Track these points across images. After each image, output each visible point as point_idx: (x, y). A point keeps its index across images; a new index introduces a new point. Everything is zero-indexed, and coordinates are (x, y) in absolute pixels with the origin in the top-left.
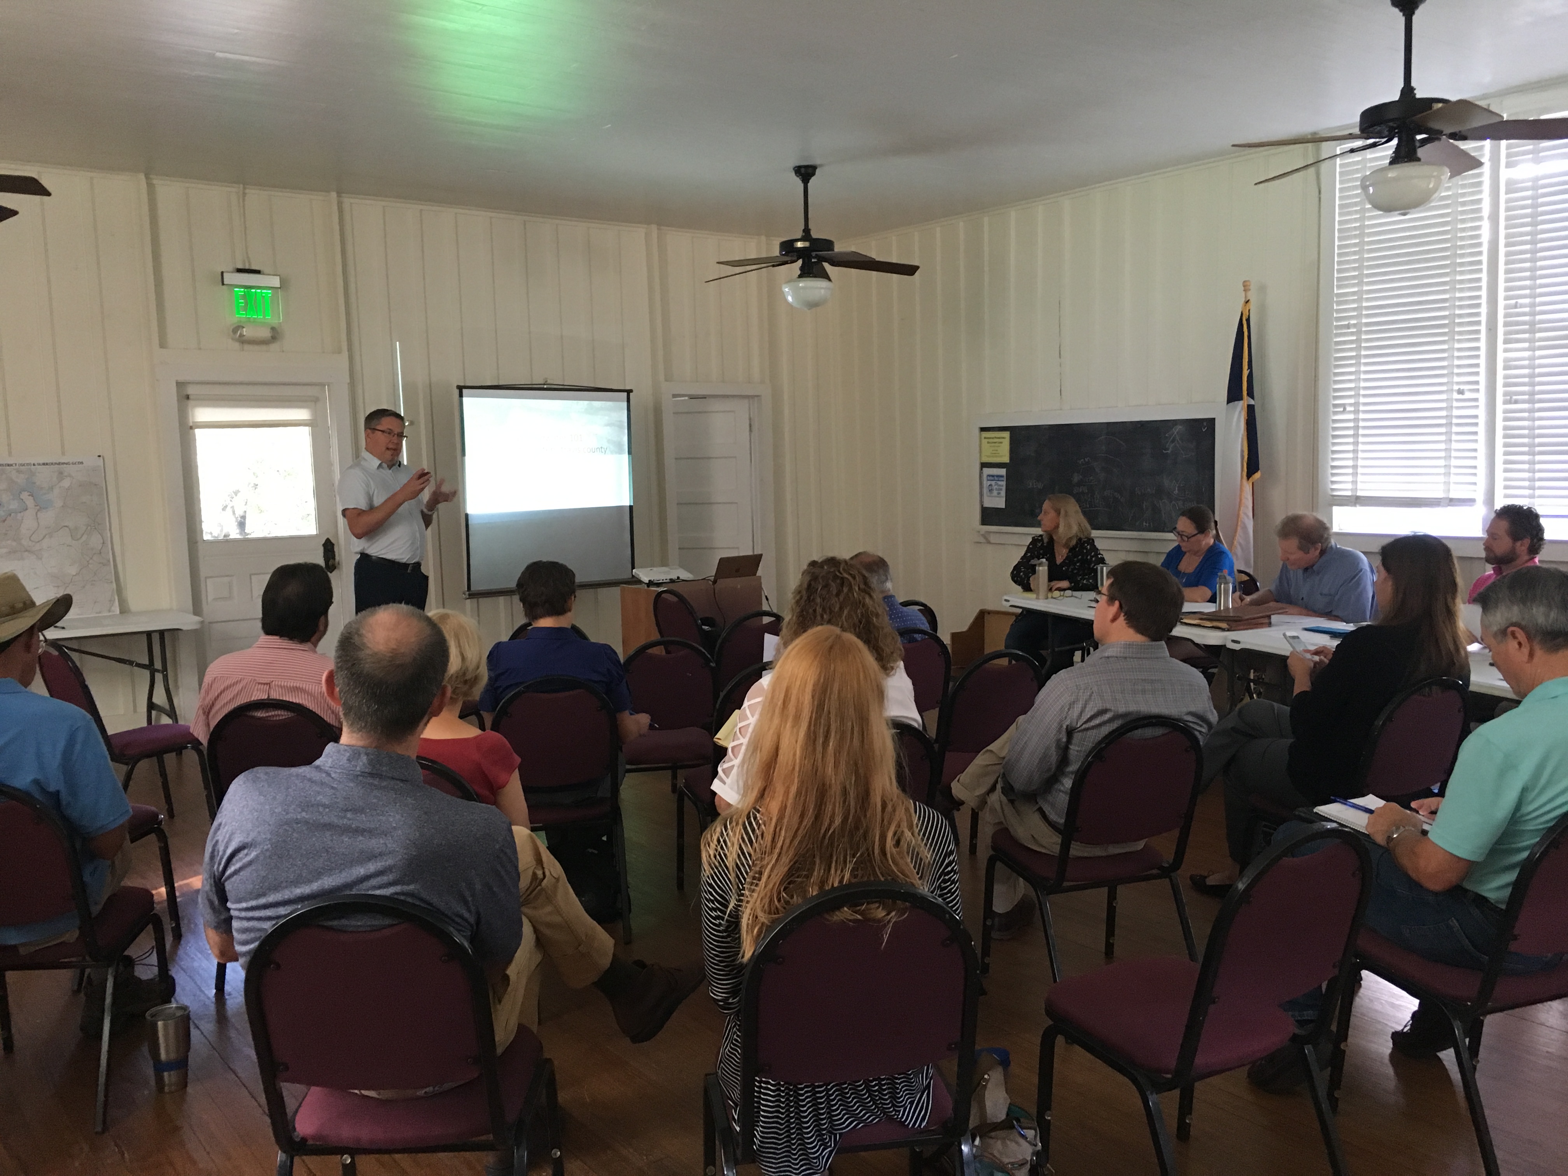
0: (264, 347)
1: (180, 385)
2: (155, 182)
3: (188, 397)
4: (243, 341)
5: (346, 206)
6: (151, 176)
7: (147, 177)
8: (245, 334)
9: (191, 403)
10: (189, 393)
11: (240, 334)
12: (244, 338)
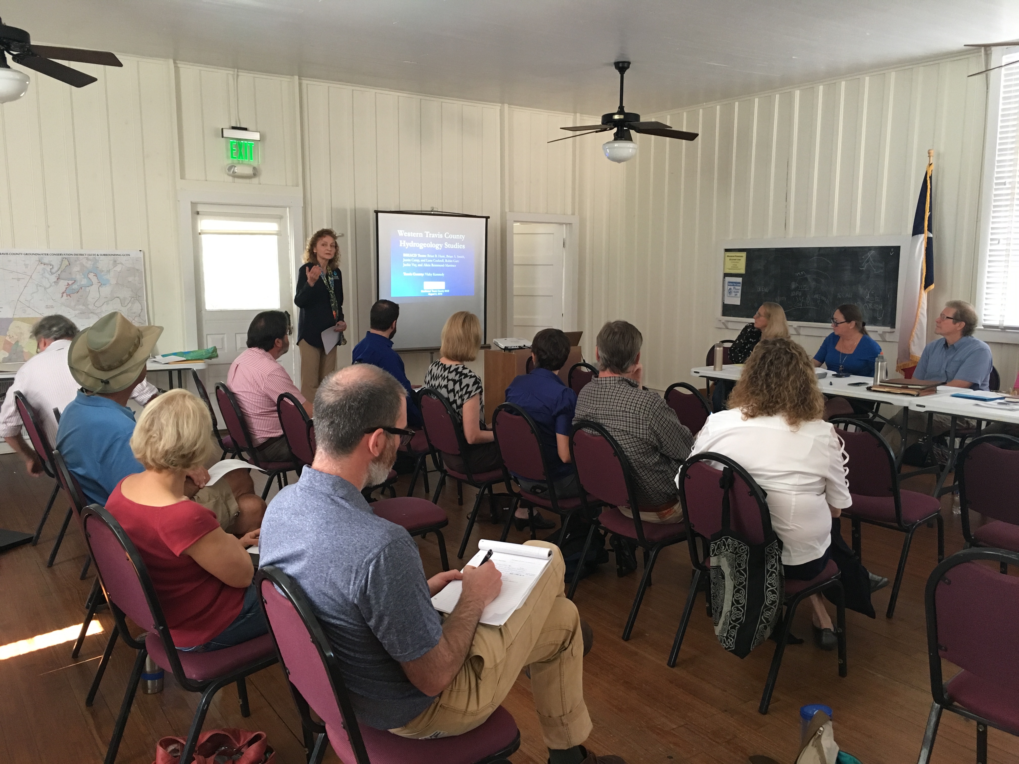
0: (248, 181)
1: (194, 204)
2: (179, 65)
3: (198, 213)
4: (235, 176)
5: (304, 86)
6: (177, 62)
7: (175, 63)
8: (236, 171)
9: (199, 216)
10: (199, 210)
11: (233, 171)
12: (236, 174)
